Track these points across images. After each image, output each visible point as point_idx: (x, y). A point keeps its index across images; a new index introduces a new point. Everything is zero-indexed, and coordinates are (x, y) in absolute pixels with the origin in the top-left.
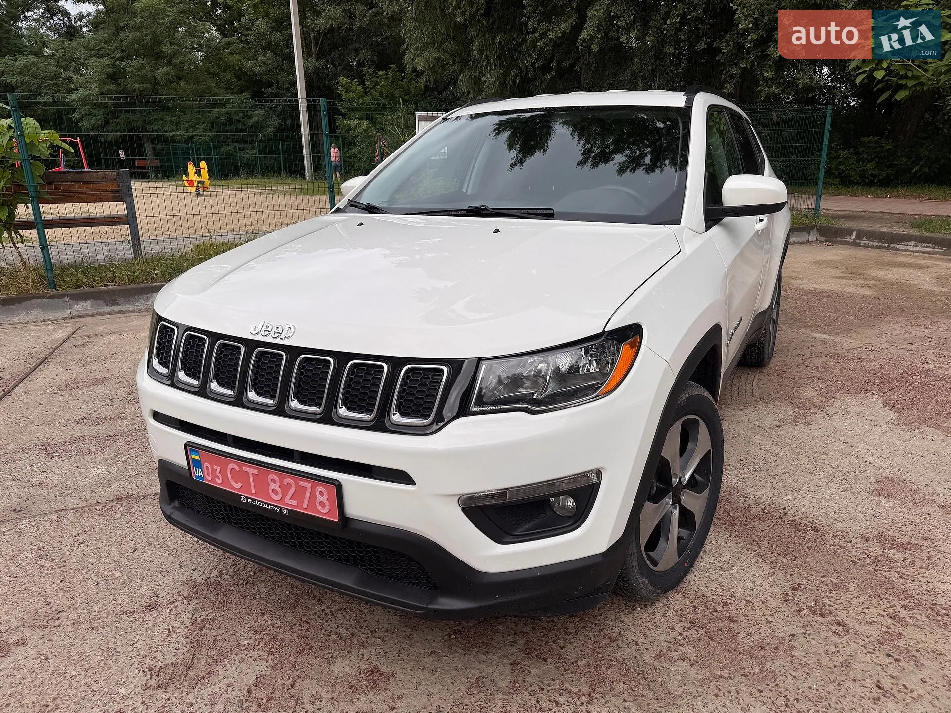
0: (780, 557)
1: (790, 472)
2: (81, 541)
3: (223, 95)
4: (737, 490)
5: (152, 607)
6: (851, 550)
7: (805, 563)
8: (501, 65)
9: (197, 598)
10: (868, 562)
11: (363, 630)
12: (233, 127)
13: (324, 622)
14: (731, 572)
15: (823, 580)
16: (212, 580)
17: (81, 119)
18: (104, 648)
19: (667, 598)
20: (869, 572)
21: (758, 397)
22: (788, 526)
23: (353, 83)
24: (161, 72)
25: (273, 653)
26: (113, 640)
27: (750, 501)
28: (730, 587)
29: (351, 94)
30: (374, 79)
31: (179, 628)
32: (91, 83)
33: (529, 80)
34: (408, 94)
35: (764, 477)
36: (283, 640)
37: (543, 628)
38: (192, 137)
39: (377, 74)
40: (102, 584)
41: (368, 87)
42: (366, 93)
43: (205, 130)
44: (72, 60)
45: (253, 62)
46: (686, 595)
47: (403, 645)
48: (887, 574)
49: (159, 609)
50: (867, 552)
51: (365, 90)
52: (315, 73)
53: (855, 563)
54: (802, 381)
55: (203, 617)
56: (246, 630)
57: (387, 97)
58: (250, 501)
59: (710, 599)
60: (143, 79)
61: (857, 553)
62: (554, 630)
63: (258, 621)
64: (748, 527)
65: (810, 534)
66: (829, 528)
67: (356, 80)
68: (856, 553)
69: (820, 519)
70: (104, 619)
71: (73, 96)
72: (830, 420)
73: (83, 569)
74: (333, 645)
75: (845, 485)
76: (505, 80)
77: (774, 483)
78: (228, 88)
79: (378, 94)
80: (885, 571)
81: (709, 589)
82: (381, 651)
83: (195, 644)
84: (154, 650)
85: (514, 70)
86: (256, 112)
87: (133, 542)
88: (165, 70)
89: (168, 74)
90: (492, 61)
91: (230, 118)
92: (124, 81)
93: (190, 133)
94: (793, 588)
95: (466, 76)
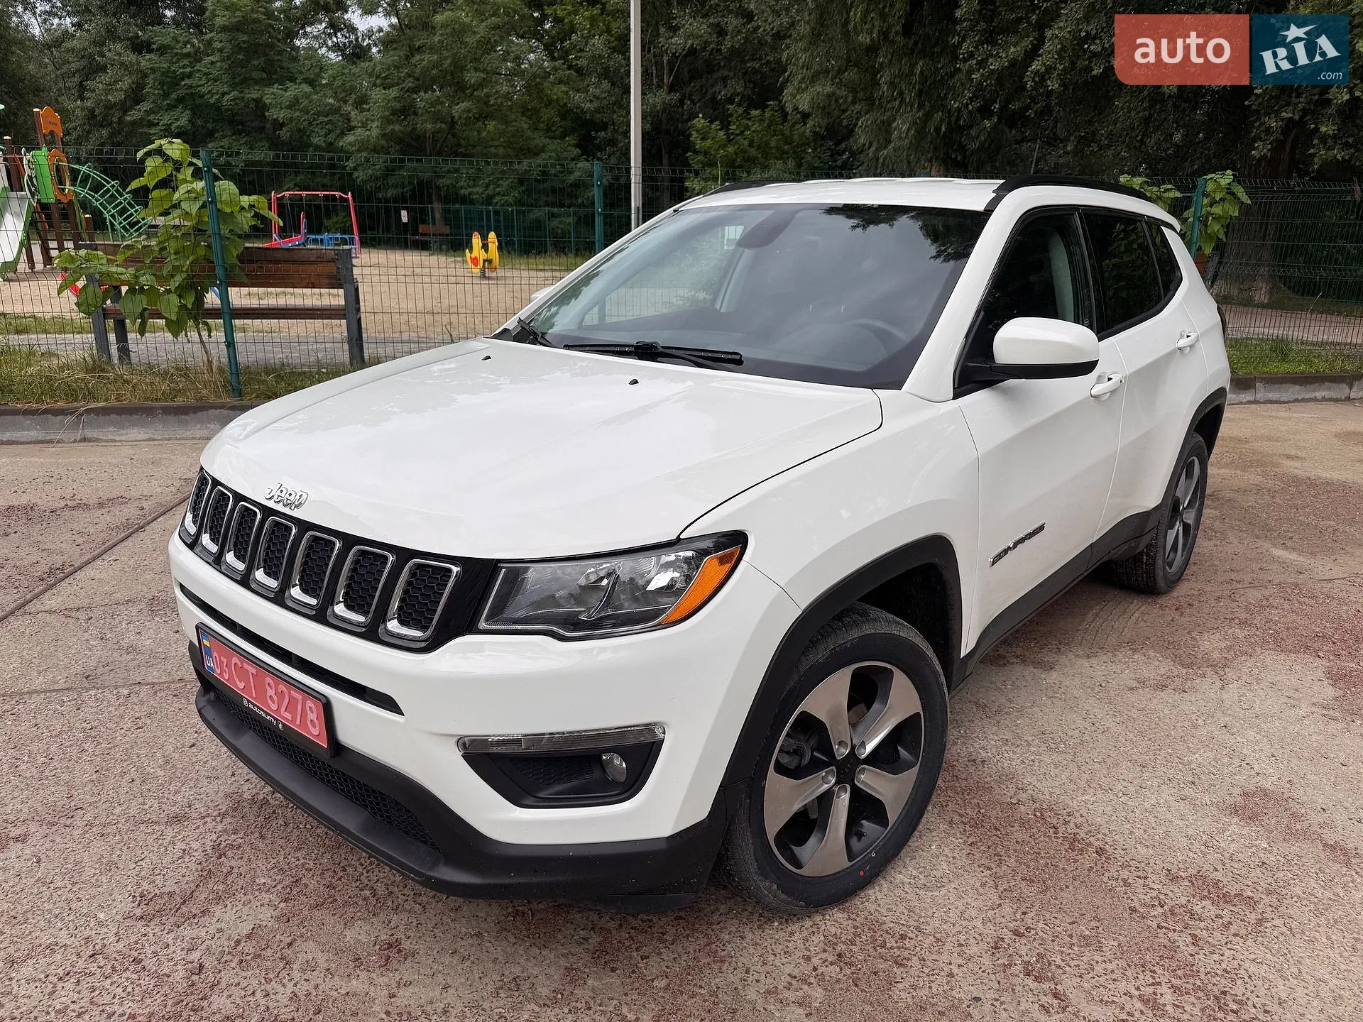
0: (1023, 885)
1: (1109, 761)
2: (140, 725)
3: (539, 139)
4: (1011, 776)
5: (178, 819)
6: (1140, 890)
7: (1056, 899)
8: (921, 106)
9: (234, 817)
10: (1156, 913)
11: (405, 891)
12: (548, 184)
13: (364, 871)
14: (936, 893)
15: (1069, 927)
16: (261, 797)
17: (355, 169)
18: (104, 861)
19: (823, 915)
20: (1149, 927)
21: (1127, 640)
22: (1060, 841)
23: (713, 126)
24: (460, 108)
25: (286, 900)
26: (118, 853)
27: (1023, 796)
28: (923, 915)
29: (708, 143)
30: (744, 122)
31: (197, 850)
32: (373, 121)
33: (962, 129)
34: (790, 144)
35: (1065, 762)
36: (306, 886)
37: (632, 928)
38: (493, 196)
39: (749, 114)
40: (137, 782)
41: (733, 134)
42: (730, 141)
43: (512, 187)
44: (352, 90)
45: (583, 96)
46: (853, 916)
47: (444, 917)
48: (1175, 936)
49: (185, 823)
50: (1163, 898)
51: (728, 137)
52: (664, 110)
53: (1133, 910)
54: (1212, 623)
55: (229, 842)
56: (269, 866)
57: (759, 147)
58: (251, 706)
59: (885, 927)
60: (438, 117)
61: (1146, 897)
62: (646, 932)
63: (290, 857)
64: (999, 832)
65: (1088, 859)
66: (1122, 852)
67: (718, 122)
68: (1143, 897)
69: (1117, 837)
70: (120, 826)
71: (350, 138)
72: (1223, 688)
73: (126, 760)
74: (361, 903)
75: (1189, 791)
76: (924, 127)
77: (1076, 773)
78: (549, 130)
79: (746, 143)
80: (1174, 931)
81: (890, 913)
82: (415, 920)
83: (205, 874)
84: (157, 872)
85: (940, 113)
86: (580, 165)
87: (196, 735)
88: (463, 105)
89: (469, 111)
90: (907, 100)
91: (544, 173)
92: (414, 119)
93: (490, 192)
94: (1016, 933)
95: (868, 120)
